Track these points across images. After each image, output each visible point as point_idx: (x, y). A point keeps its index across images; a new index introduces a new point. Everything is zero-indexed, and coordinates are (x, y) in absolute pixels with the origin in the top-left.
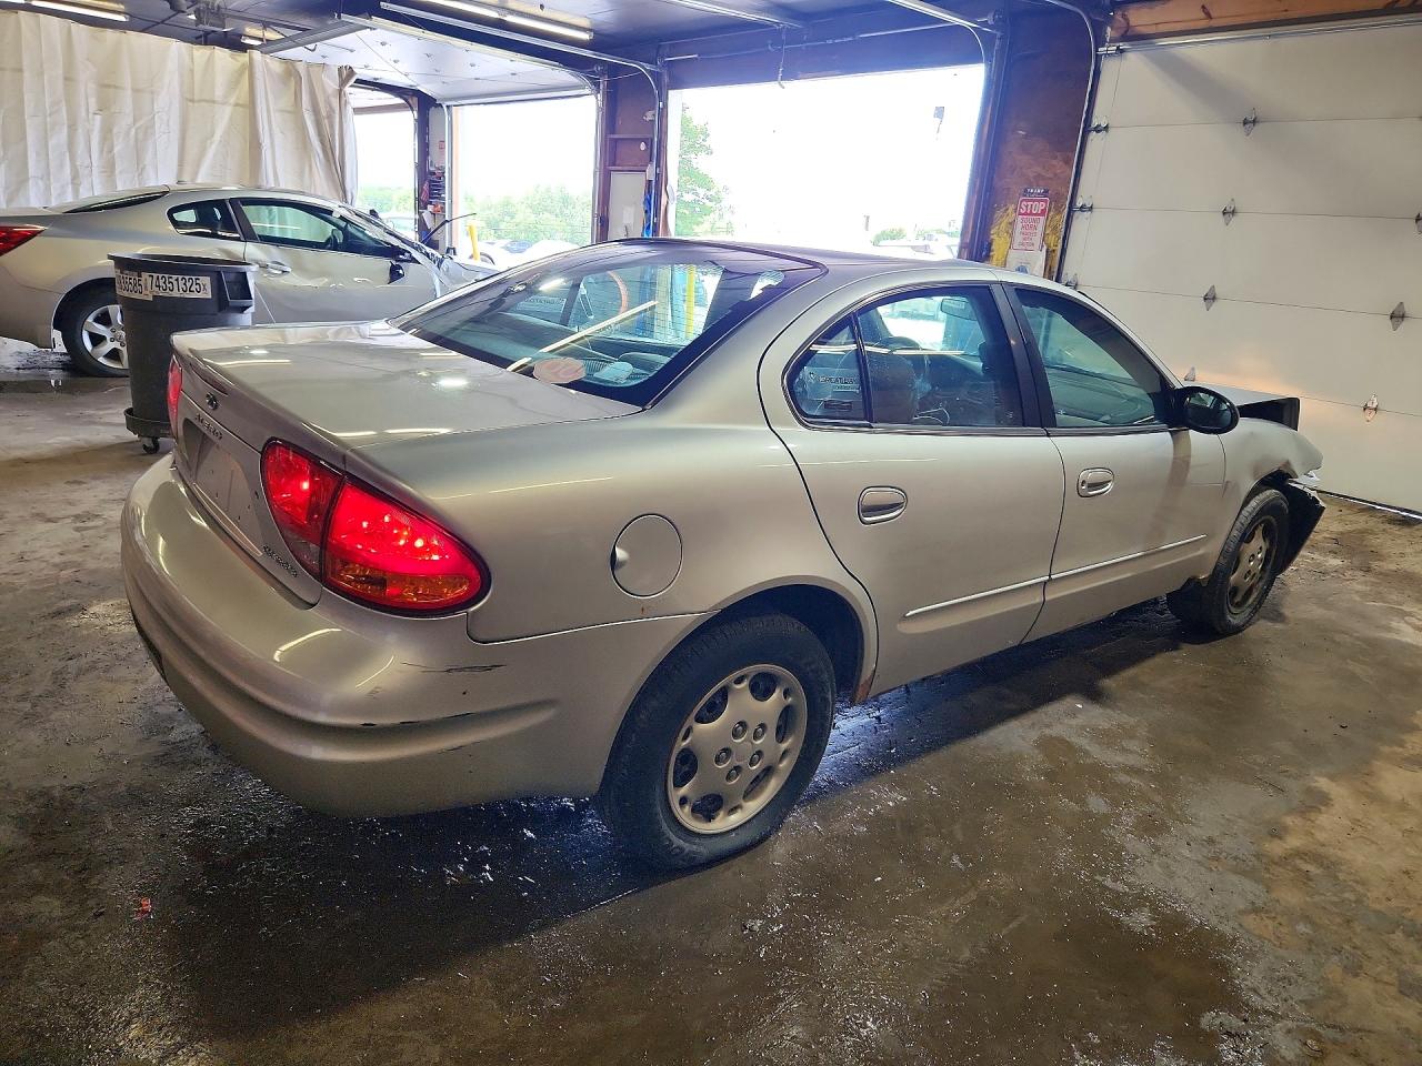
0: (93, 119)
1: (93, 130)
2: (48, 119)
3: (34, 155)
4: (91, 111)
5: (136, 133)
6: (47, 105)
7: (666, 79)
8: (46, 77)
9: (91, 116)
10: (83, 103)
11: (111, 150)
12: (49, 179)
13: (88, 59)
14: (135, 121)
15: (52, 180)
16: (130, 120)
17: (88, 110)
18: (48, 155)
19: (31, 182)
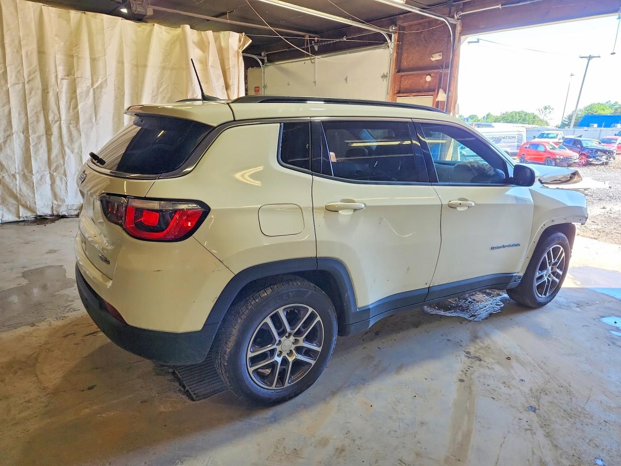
0: (61, 83)
1: (61, 92)
2: (26, 86)
3: (17, 114)
4: (60, 76)
5: (94, 93)
6: (25, 76)
7: (459, 28)
8: (23, 53)
9: (59, 81)
10: (53, 70)
11: (76, 106)
12: (28, 133)
13: (56, 36)
14: (92, 84)
15: (30, 131)
16: (89, 82)
17: (56, 77)
18: (26, 114)
19: (14, 136)
